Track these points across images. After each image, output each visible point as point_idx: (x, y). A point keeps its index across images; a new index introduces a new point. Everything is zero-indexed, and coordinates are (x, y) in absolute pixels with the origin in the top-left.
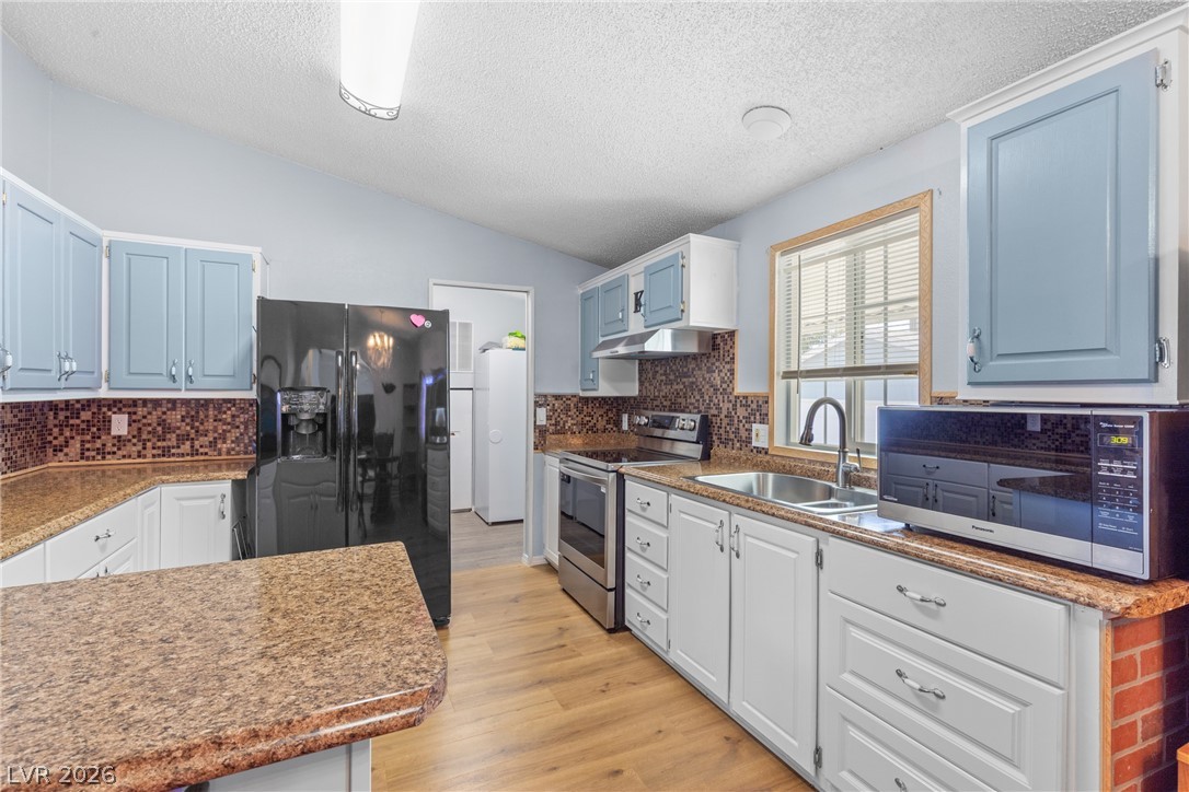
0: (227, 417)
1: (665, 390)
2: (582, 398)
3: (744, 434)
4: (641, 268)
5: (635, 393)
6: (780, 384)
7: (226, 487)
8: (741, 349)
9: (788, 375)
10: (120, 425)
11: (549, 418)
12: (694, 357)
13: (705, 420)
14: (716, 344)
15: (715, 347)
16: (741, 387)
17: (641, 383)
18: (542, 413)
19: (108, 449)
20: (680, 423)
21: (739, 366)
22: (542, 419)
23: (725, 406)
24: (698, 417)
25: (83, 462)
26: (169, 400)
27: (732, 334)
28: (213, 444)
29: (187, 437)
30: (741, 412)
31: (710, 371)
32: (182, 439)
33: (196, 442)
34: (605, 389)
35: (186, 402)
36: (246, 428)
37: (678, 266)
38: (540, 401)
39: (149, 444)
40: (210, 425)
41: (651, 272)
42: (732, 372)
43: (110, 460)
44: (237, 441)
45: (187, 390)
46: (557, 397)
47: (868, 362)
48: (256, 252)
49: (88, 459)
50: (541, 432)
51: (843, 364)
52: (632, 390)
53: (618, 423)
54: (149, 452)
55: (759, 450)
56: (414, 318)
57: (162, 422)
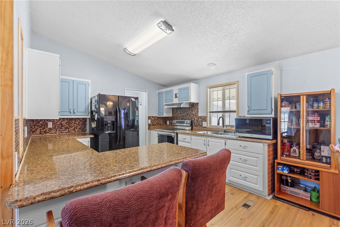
0: (77, 123)
1: (180, 115)
2: (158, 117)
3: (201, 124)
4: (178, 88)
5: (171, 116)
6: (209, 114)
7: (89, 139)
8: (200, 107)
9: (210, 112)
10: (50, 125)
11: (151, 122)
12: (188, 108)
13: (192, 122)
14: (194, 106)
15: (193, 106)
16: (200, 114)
17: (173, 114)
18: (150, 121)
19: (47, 132)
20: (186, 122)
21: (199, 110)
22: (150, 123)
23: (196, 119)
24: (190, 121)
25: (40, 135)
26: (63, 118)
27: (198, 104)
28: (74, 130)
29: (67, 128)
30: (200, 120)
31: (192, 111)
32: (66, 128)
33: (70, 129)
34: (165, 115)
35: (67, 119)
36: (82, 125)
37: (188, 89)
38: (149, 118)
39: (58, 130)
40: (73, 125)
41: (180, 90)
42: (198, 111)
43: (48, 134)
44: (80, 129)
45: (73, 116)
46: (153, 117)
47: (226, 110)
48: (89, 81)
49: (42, 134)
50: (149, 125)
51: (221, 110)
52: (171, 115)
53: (166, 123)
54: (58, 132)
55: (204, 127)
56: (132, 99)
57: (61, 124)
